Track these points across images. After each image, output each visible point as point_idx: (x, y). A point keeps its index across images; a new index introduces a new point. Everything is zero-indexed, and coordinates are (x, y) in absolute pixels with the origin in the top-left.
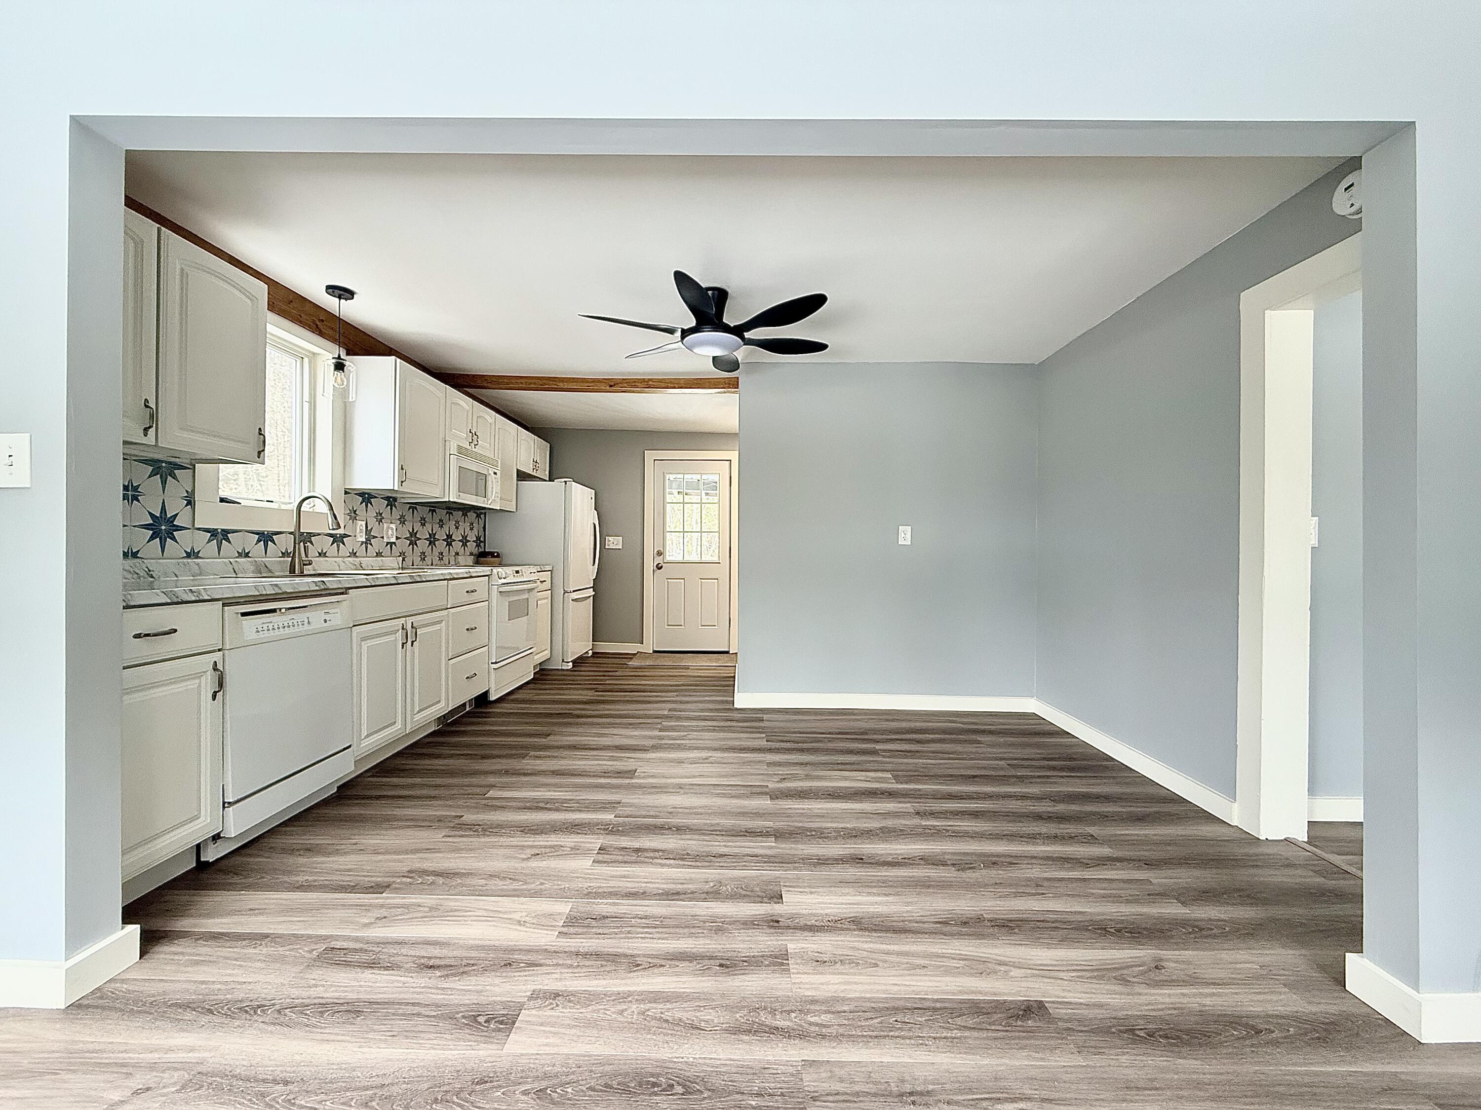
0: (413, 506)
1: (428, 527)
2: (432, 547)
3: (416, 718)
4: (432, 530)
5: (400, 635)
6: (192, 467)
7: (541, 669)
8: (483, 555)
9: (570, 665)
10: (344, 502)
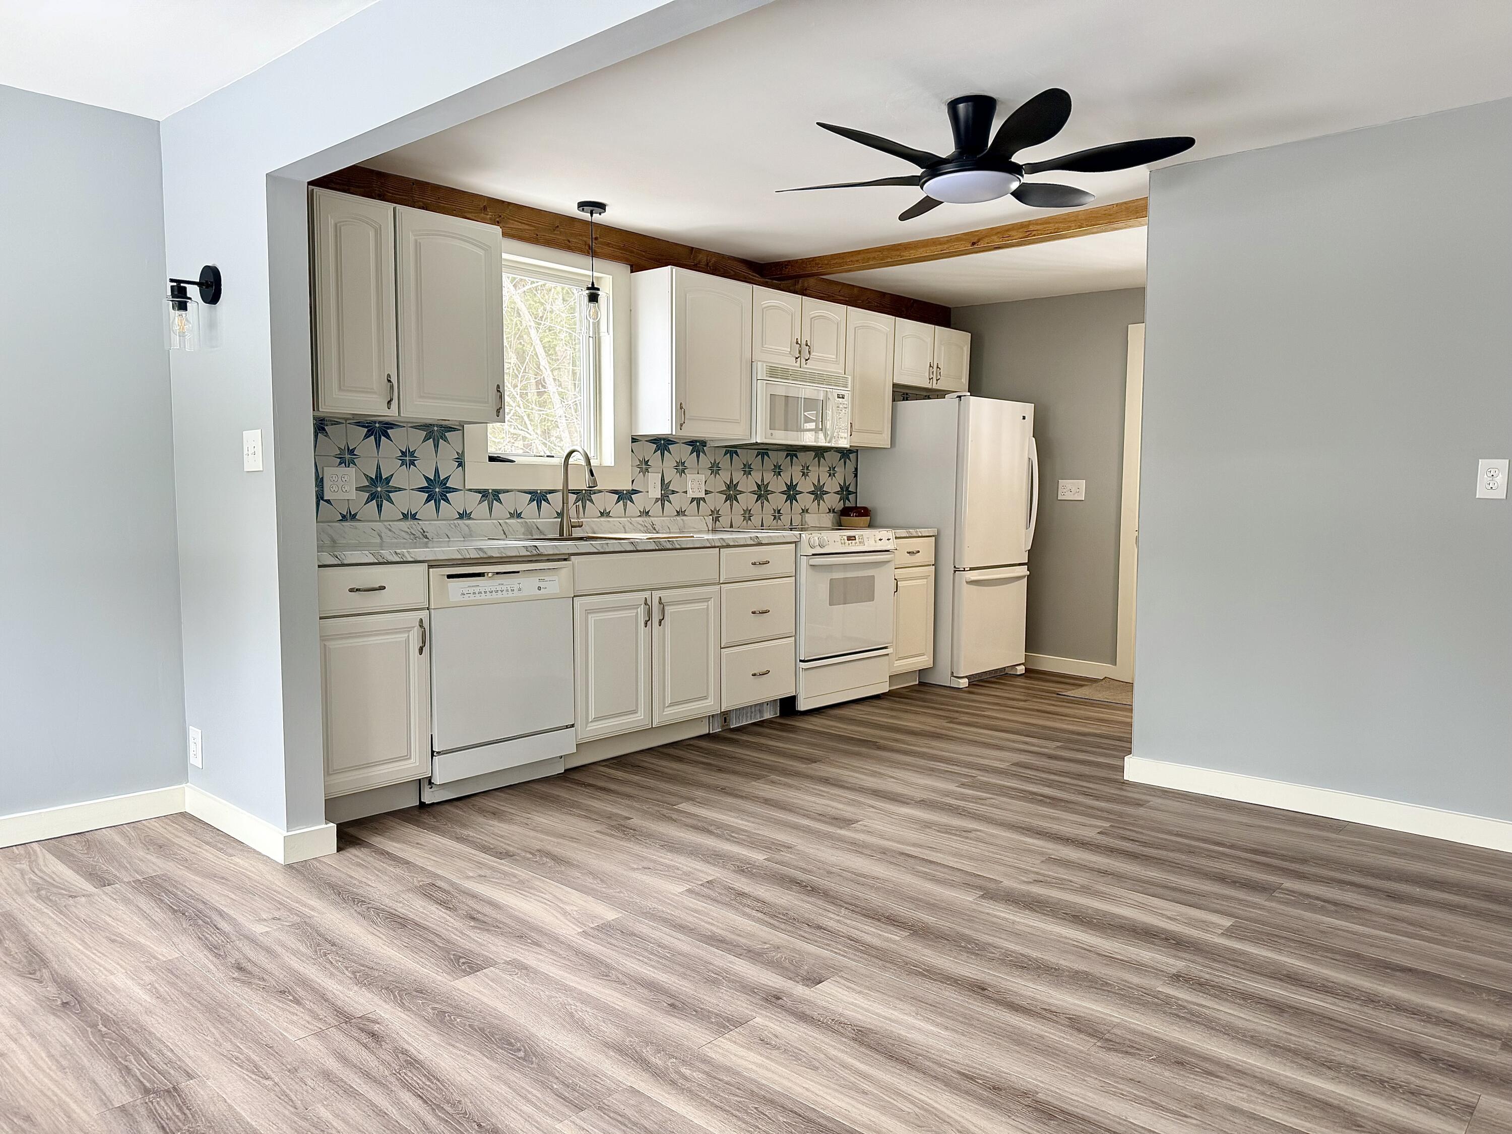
0: (732, 450)
1: (756, 476)
2: (762, 503)
3: (668, 711)
4: (763, 480)
5: (641, 610)
6: (461, 428)
7: (921, 684)
8: (846, 512)
9: (964, 683)
10: (632, 451)
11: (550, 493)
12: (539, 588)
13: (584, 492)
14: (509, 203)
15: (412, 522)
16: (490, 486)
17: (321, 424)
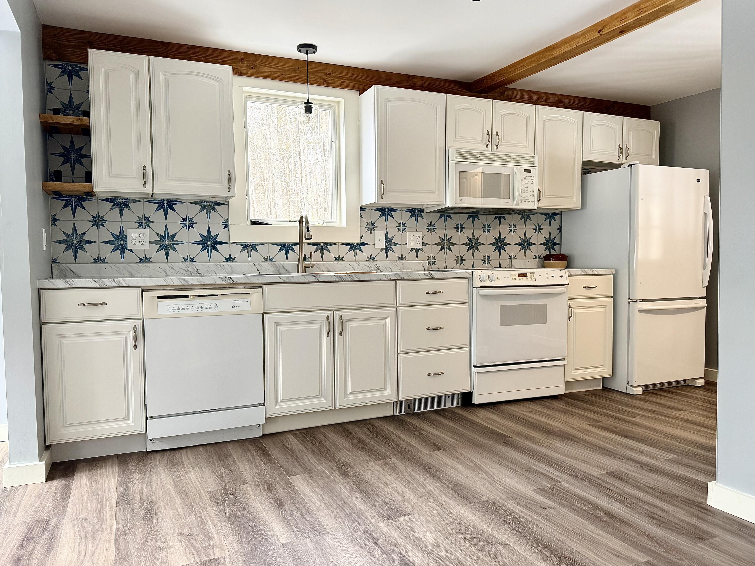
0: (445, 213)
1: (468, 233)
2: (473, 252)
3: (349, 398)
4: (473, 235)
5: (324, 325)
6: (227, 203)
7: (605, 389)
8: (547, 258)
9: (639, 391)
10: (361, 216)
11: (295, 245)
12: (234, 307)
13: (322, 244)
14: (261, 55)
15: (191, 264)
16: (249, 240)
17: (126, 202)
